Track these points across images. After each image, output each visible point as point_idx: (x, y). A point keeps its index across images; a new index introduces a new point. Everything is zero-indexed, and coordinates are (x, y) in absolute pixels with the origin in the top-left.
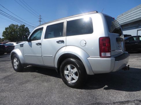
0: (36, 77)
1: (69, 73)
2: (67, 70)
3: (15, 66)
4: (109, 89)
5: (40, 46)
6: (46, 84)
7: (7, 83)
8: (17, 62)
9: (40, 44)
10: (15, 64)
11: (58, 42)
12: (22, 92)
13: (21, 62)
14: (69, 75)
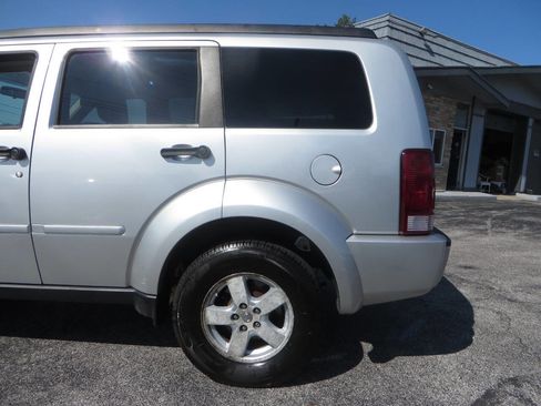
1: (233, 317)
5: (17, 167)
9: (19, 155)
11: (171, 154)
14: (236, 324)
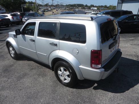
0: (32, 69)
2: (61, 71)
3: (12, 54)
4: (97, 89)
5: (34, 42)
6: (41, 80)
7: (6, 77)
8: (13, 51)
9: (34, 41)
10: (11, 53)
11: (51, 44)
12: (21, 90)
13: (17, 52)
14: (63, 75)
